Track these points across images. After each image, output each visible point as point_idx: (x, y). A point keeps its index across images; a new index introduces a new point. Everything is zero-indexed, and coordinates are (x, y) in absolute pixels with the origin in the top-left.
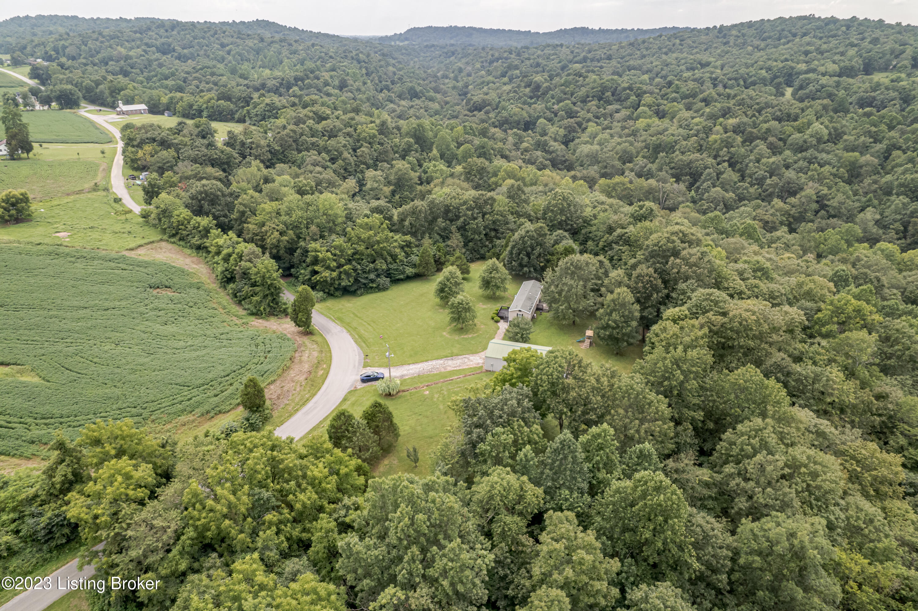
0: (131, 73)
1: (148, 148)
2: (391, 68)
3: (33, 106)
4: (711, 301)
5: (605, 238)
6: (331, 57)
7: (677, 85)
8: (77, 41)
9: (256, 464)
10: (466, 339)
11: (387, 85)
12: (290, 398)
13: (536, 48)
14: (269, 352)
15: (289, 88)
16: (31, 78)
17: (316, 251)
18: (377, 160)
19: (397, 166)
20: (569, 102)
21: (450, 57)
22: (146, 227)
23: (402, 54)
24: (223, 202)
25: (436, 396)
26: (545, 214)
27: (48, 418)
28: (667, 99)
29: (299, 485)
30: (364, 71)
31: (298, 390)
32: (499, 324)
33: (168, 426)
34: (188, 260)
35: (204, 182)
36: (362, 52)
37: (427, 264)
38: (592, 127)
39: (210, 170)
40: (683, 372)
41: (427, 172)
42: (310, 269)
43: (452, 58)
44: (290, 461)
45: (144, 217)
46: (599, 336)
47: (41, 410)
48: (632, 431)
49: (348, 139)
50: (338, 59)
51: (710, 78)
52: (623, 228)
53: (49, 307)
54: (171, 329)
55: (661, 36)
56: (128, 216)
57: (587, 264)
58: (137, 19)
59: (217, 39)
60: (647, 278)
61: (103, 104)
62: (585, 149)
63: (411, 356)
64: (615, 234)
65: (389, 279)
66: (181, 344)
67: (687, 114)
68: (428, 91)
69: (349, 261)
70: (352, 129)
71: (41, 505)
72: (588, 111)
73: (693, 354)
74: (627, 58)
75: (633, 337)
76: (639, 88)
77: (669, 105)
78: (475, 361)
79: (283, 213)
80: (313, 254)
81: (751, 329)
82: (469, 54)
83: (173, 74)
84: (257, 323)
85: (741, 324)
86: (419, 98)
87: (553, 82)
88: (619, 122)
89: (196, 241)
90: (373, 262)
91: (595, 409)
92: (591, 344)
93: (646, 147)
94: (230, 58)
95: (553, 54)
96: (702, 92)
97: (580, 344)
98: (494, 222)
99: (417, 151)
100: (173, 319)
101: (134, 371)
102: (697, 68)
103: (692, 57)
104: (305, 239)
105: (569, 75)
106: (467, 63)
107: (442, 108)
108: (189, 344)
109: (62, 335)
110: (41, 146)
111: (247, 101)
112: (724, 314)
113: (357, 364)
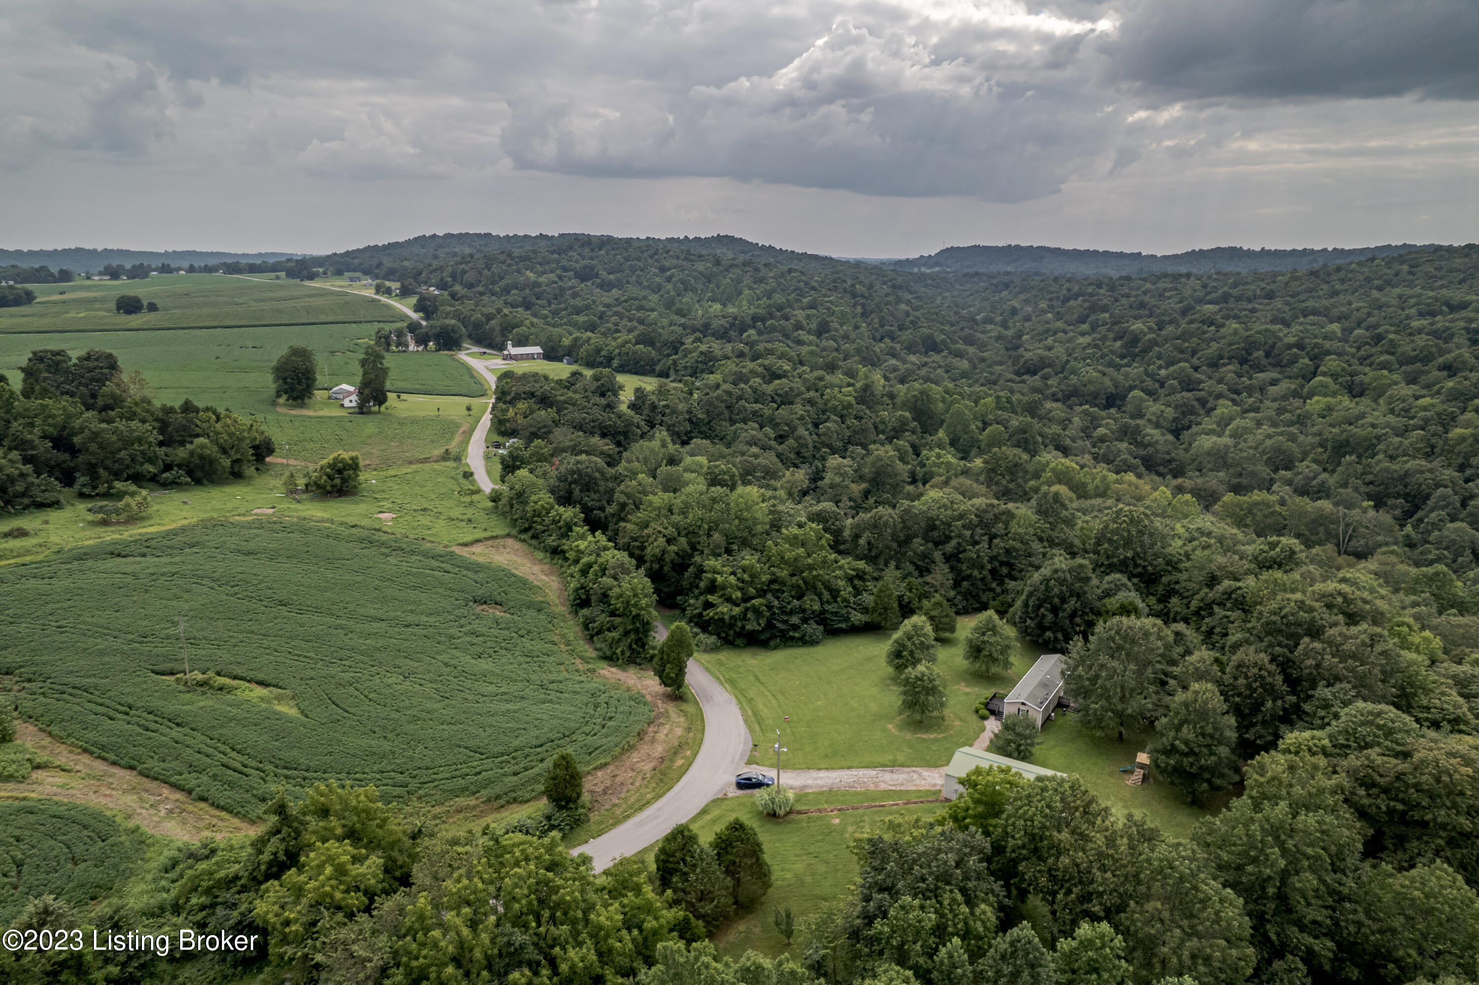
0: (534, 304)
1: (522, 405)
2: (903, 307)
3: (407, 346)
4: (1379, 727)
5: (1202, 594)
6: (813, 288)
7: (1392, 341)
8: (480, 264)
9: (516, 885)
10: (925, 740)
11: (892, 332)
12: (622, 795)
13: (1144, 279)
14: (611, 718)
15: (743, 330)
16: (415, 311)
17: (715, 572)
18: (849, 442)
19: (876, 453)
20: (1187, 364)
21: (1001, 292)
22: (494, 516)
23: (926, 286)
24: (602, 489)
25: (850, 829)
26: (1098, 543)
27: (291, 769)
28: (1370, 365)
29: (575, 934)
30: (859, 309)
31: (637, 784)
32: (986, 723)
33: (438, 810)
34: (536, 569)
35: (583, 457)
36: (861, 283)
37: (886, 609)
38: (1224, 408)
39: (596, 440)
40: (1284, 852)
41: (925, 465)
42: (702, 598)
43: (1005, 293)
44: (569, 891)
45: (493, 501)
46: (1158, 766)
47: (285, 755)
48: (1165, 950)
49: (808, 408)
50: (824, 291)
51: (1467, 330)
52: (1236, 579)
53: (340, 614)
54: (485, 665)
55: (1373, 259)
56: (475, 497)
57: (1147, 634)
58: (562, 236)
59: (656, 261)
60: (1255, 670)
61: (491, 346)
62: (1207, 442)
63: (826, 756)
64: (1220, 588)
65: (821, 628)
66: (492, 688)
67: (1406, 390)
68: (956, 342)
69: (762, 593)
70: (818, 394)
71: (239, 893)
72: (1220, 381)
73: (1308, 820)
74: (1303, 297)
75: (1222, 776)
76: (1316, 345)
77: (1371, 374)
78: (929, 780)
79: (676, 511)
80: (709, 575)
81: (1462, 794)
82: (1032, 287)
83: (588, 307)
84: (609, 673)
85: (1438, 780)
86: (939, 351)
87: (1164, 333)
88: (1274, 400)
89: (551, 541)
90: (800, 597)
91: (1101, 894)
92: (1145, 778)
93: (1321, 446)
94: (669, 286)
95: (1171, 290)
96: (1442, 353)
97: (1126, 776)
98: (1008, 551)
99: (914, 432)
100: (491, 651)
101: (415, 719)
102: (1441, 313)
103: (1431, 294)
104: (702, 552)
105: (1191, 322)
106: (1027, 301)
107: (975, 368)
108: (502, 690)
109: (343, 654)
110: (399, 397)
111: (675, 346)
112: (1406, 755)
113: (737, 757)
